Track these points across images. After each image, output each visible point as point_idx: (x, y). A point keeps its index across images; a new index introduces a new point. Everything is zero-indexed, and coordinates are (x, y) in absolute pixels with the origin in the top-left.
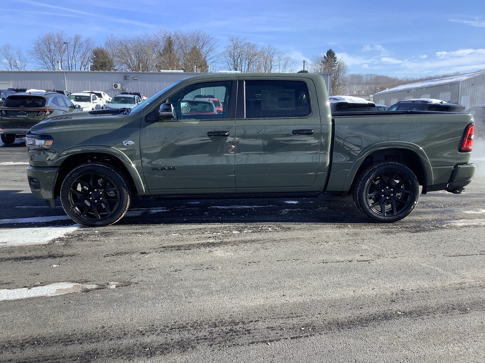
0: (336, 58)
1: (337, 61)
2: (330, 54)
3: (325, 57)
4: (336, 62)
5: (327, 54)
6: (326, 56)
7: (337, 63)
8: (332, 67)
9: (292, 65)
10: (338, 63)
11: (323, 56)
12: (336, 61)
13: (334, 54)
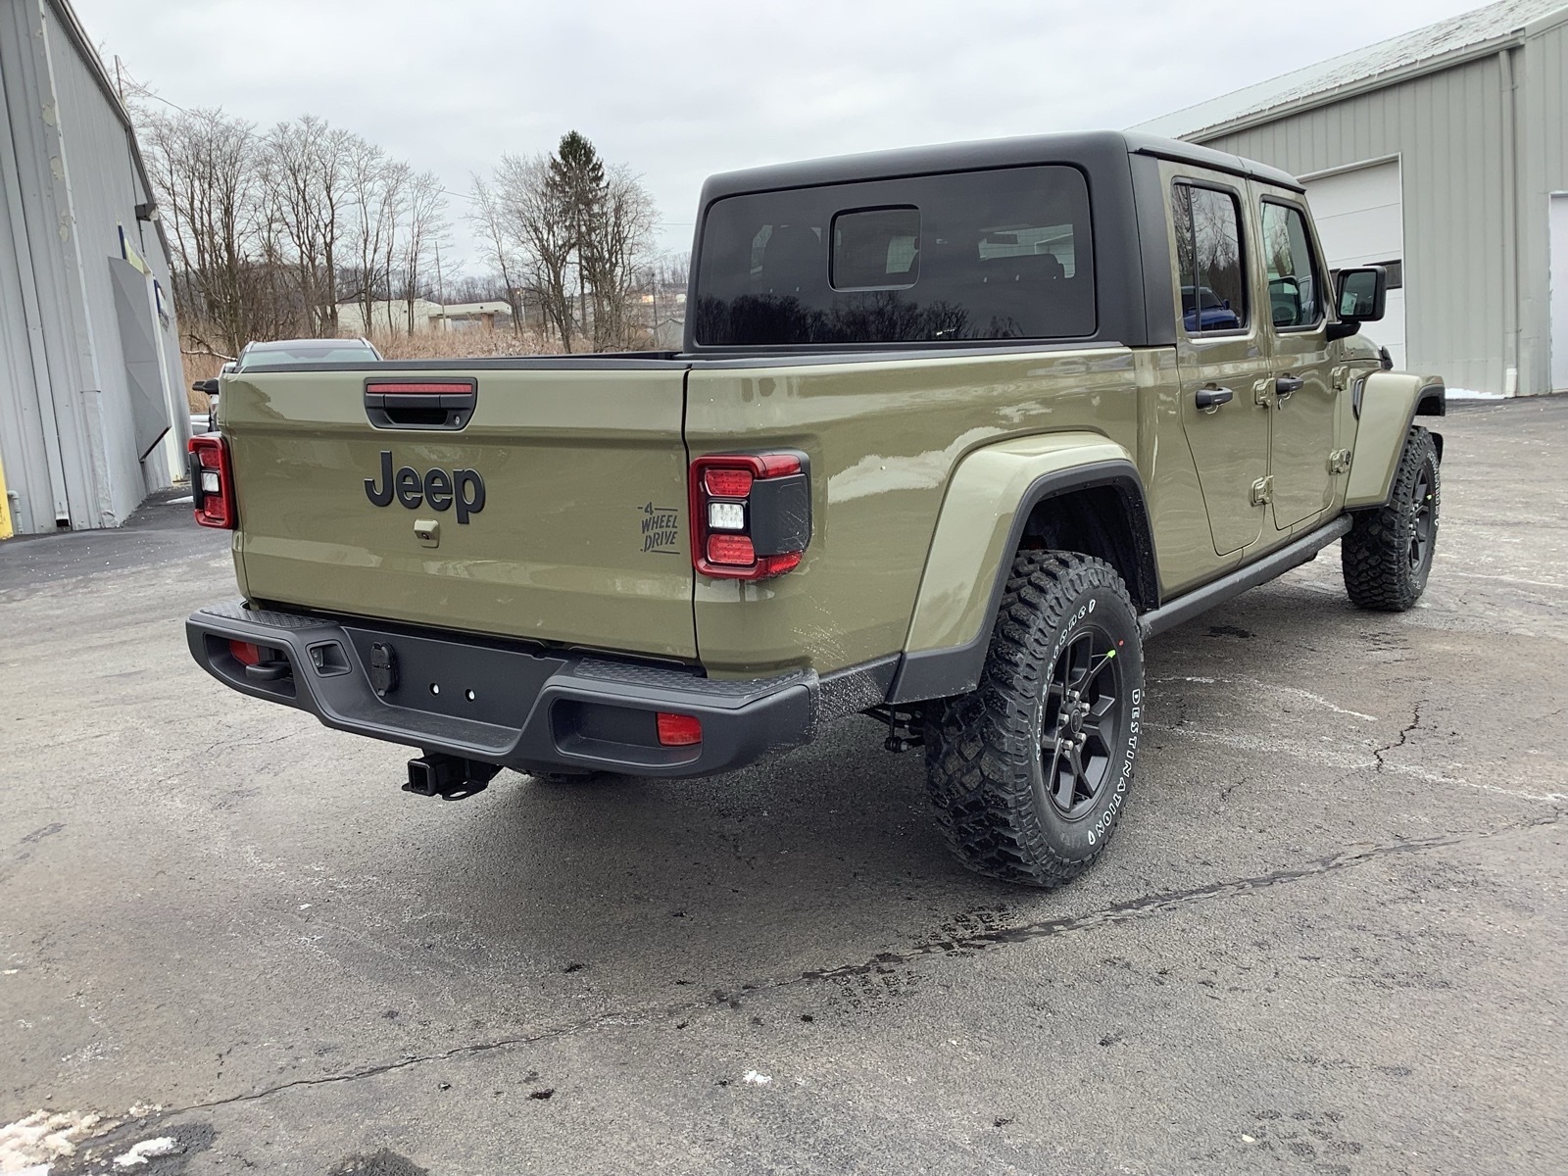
0: (600, 166)
1: (605, 177)
2: (575, 149)
3: (555, 165)
4: (603, 184)
5: (561, 153)
6: (559, 159)
7: (607, 187)
8: (589, 204)
9: (419, 200)
10: (611, 186)
11: (547, 164)
12: (598, 179)
13: (589, 153)
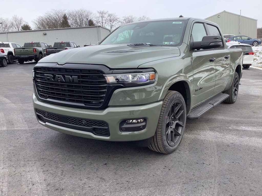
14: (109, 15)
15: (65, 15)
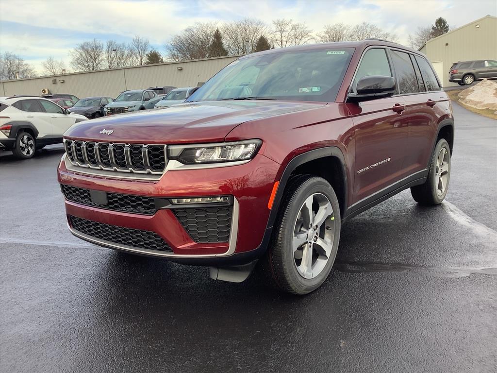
14: (294, 28)
15: (217, 31)
